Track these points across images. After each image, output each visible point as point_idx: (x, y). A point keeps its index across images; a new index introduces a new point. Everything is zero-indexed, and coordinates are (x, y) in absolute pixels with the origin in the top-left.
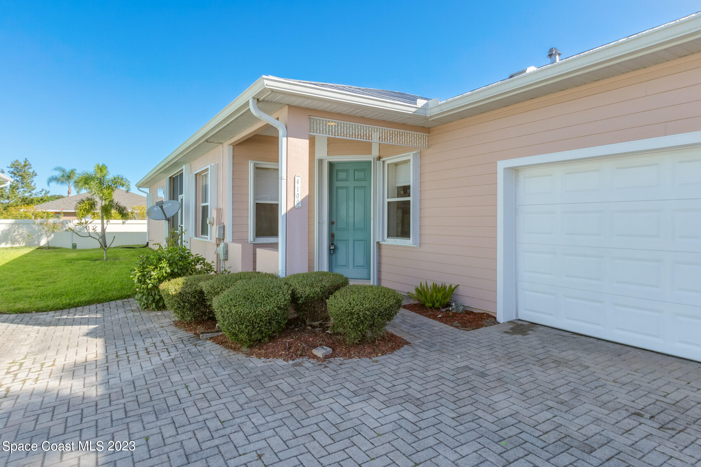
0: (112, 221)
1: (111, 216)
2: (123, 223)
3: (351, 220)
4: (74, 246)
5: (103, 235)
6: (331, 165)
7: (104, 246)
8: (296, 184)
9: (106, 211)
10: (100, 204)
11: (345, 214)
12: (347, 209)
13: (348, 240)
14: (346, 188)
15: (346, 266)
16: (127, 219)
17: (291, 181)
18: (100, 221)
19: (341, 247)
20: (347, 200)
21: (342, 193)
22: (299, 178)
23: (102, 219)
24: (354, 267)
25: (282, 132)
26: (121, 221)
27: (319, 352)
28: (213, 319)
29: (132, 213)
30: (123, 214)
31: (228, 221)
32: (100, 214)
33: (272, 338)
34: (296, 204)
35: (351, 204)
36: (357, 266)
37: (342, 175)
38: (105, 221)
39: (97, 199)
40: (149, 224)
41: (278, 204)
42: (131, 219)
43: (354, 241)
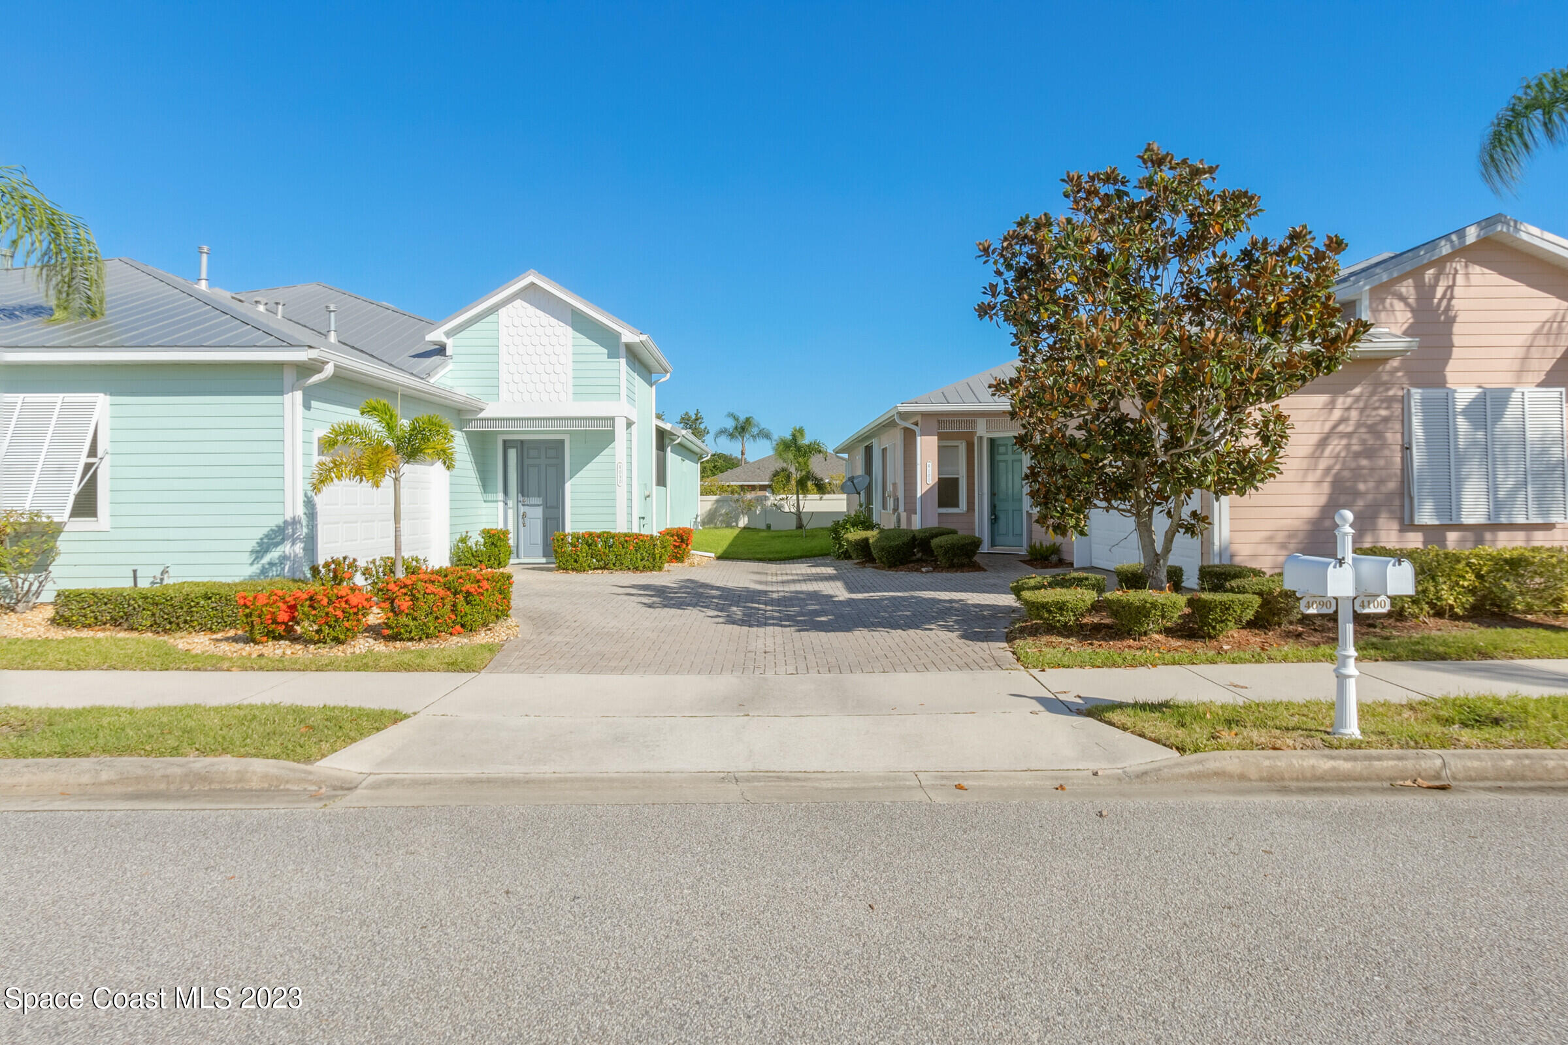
0: (809, 496)
1: (808, 490)
2: (821, 499)
3: (1010, 491)
4: (769, 527)
5: (799, 514)
6: (992, 441)
7: (800, 526)
9: (802, 486)
10: (796, 475)
11: (1005, 486)
12: (1007, 482)
13: (1008, 510)
14: (1006, 461)
15: (1006, 534)
16: (824, 493)
17: (924, 466)
18: (795, 497)
19: (1002, 516)
20: (1007, 472)
21: (1002, 466)
23: (798, 494)
24: (1013, 535)
25: (918, 432)
26: (818, 496)
27: (923, 570)
28: (875, 560)
29: (830, 484)
30: (821, 488)
31: (901, 494)
32: (795, 488)
33: (902, 564)
35: (1010, 477)
36: (1016, 534)
37: (1002, 449)
38: (801, 496)
39: (793, 470)
40: (848, 499)
41: (957, 479)
42: (829, 493)
43: (1013, 511)
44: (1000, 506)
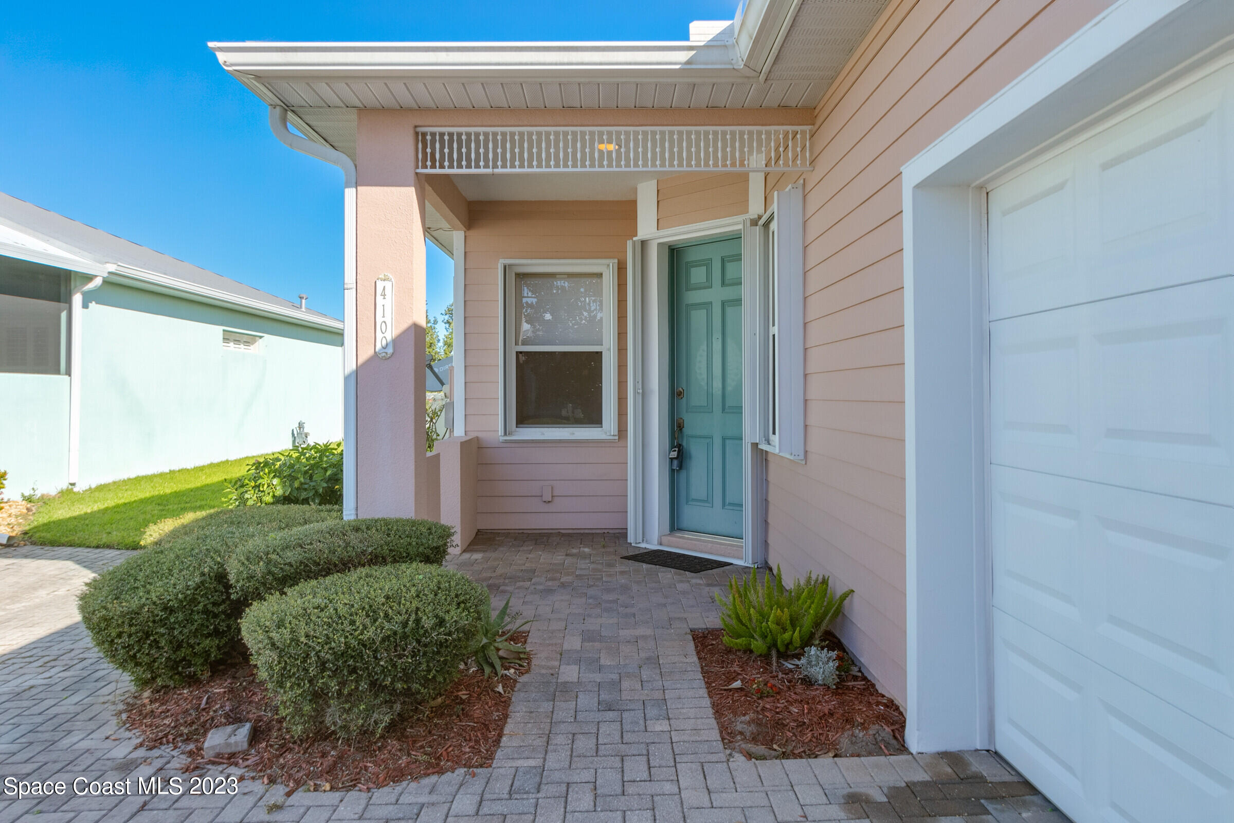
3: (718, 385)
8: (379, 298)
11: (704, 371)
13: (711, 437)
14: (708, 305)
15: (708, 500)
17: (366, 293)
19: (698, 453)
20: (709, 336)
21: (698, 319)
22: (388, 285)
24: (724, 505)
31: (456, 392)
34: (378, 347)
35: (717, 346)
36: (730, 504)
37: (699, 275)
43: (724, 439)
44: (694, 424)
